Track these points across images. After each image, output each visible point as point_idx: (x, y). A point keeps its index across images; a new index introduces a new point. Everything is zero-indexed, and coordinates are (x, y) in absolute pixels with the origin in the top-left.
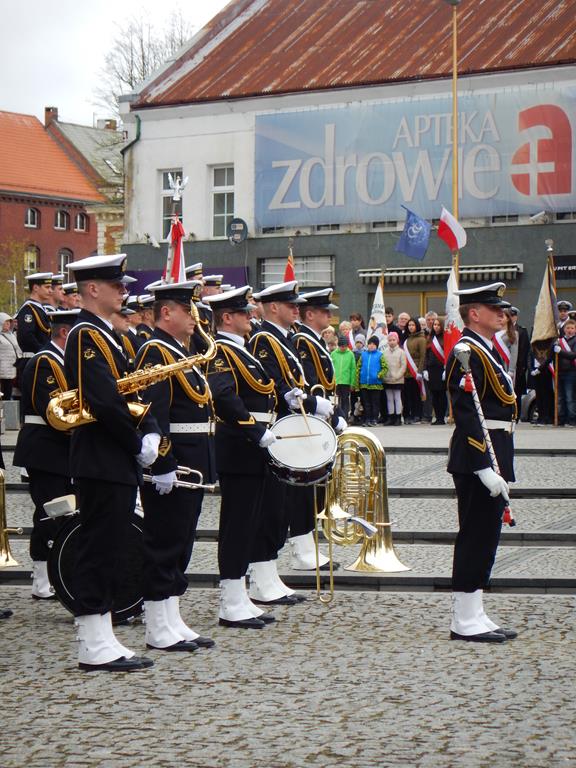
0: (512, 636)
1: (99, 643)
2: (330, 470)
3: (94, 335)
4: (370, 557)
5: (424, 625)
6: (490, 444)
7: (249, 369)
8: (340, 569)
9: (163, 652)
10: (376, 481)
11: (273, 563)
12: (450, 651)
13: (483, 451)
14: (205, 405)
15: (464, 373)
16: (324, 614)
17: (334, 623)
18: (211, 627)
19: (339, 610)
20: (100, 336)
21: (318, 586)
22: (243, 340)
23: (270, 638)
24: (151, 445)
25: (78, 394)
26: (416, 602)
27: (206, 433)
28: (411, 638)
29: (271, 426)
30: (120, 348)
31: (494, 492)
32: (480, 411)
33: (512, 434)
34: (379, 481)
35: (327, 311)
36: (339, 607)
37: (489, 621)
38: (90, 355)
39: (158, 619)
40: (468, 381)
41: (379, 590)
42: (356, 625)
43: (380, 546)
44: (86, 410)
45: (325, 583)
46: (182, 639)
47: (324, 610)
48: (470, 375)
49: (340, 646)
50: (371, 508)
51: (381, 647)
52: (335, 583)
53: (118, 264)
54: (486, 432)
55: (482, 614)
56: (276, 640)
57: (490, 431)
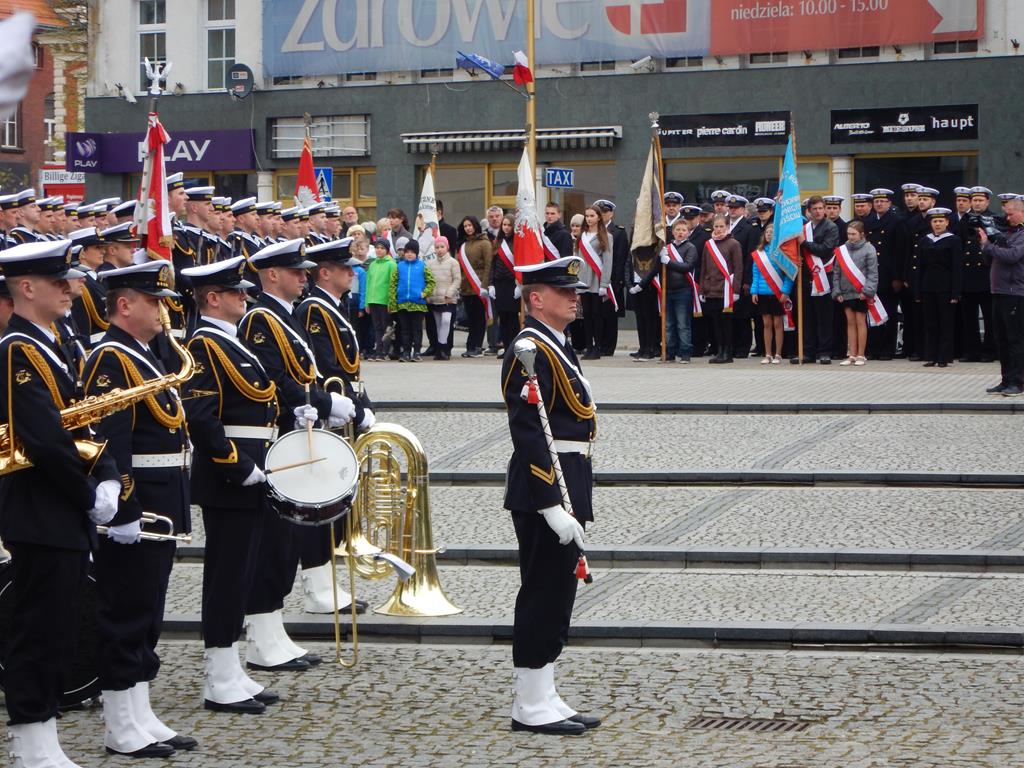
0: (594, 724)
1: (42, 759)
2: (349, 505)
3: (29, 351)
4: (407, 596)
5: (477, 705)
6: (560, 474)
7: (241, 370)
8: (368, 611)
9: (128, 760)
10: (414, 495)
11: (277, 614)
12: (511, 752)
13: (551, 482)
14: (178, 429)
15: (527, 378)
16: (345, 686)
17: (358, 703)
18: (194, 711)
19: (365, 680)
20: (37, 353)
21: (337, 636)
22: (234, 329)
23: (271, 729)
24: (108, 495)
25: (8, 430)
26: (467, 664)
27: (179, 467)
28: (461, 730)
29: (271, 444)
30: (65, 367)
31: (564, 539)
32: (548, 430)
33: (589, 458)
34: (419, 496)
35: (348, 268)
36: (365, 674)
37: (563, 705)
38: (25, 379)
39: (122, 714)
40: (532, 389)
41: (419, 642)
42: (386, 706)
43: (421, 581)
44: (21, 452)
45: (346, 633)
46: (153, 741)
47: (345, 680)
48: (536, 382)
49: (366, 744)
50: (408, 531)
51: (420, 746)
52: (360, 633)
53: (61, 254)
54: (555, 458)
55: (551, 697)
56: (281, 733)
57: (560, 455)
